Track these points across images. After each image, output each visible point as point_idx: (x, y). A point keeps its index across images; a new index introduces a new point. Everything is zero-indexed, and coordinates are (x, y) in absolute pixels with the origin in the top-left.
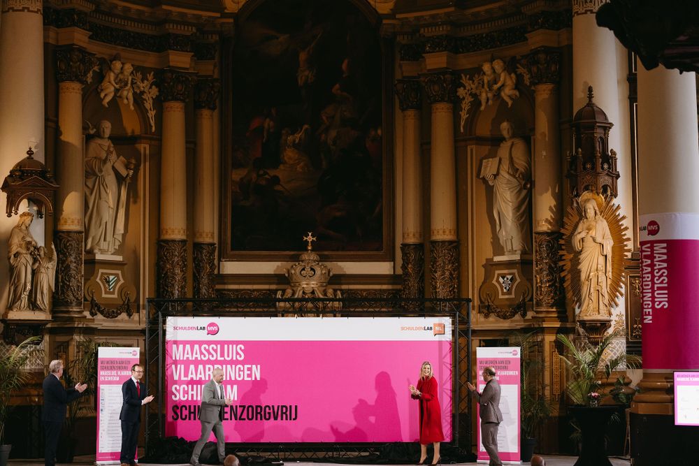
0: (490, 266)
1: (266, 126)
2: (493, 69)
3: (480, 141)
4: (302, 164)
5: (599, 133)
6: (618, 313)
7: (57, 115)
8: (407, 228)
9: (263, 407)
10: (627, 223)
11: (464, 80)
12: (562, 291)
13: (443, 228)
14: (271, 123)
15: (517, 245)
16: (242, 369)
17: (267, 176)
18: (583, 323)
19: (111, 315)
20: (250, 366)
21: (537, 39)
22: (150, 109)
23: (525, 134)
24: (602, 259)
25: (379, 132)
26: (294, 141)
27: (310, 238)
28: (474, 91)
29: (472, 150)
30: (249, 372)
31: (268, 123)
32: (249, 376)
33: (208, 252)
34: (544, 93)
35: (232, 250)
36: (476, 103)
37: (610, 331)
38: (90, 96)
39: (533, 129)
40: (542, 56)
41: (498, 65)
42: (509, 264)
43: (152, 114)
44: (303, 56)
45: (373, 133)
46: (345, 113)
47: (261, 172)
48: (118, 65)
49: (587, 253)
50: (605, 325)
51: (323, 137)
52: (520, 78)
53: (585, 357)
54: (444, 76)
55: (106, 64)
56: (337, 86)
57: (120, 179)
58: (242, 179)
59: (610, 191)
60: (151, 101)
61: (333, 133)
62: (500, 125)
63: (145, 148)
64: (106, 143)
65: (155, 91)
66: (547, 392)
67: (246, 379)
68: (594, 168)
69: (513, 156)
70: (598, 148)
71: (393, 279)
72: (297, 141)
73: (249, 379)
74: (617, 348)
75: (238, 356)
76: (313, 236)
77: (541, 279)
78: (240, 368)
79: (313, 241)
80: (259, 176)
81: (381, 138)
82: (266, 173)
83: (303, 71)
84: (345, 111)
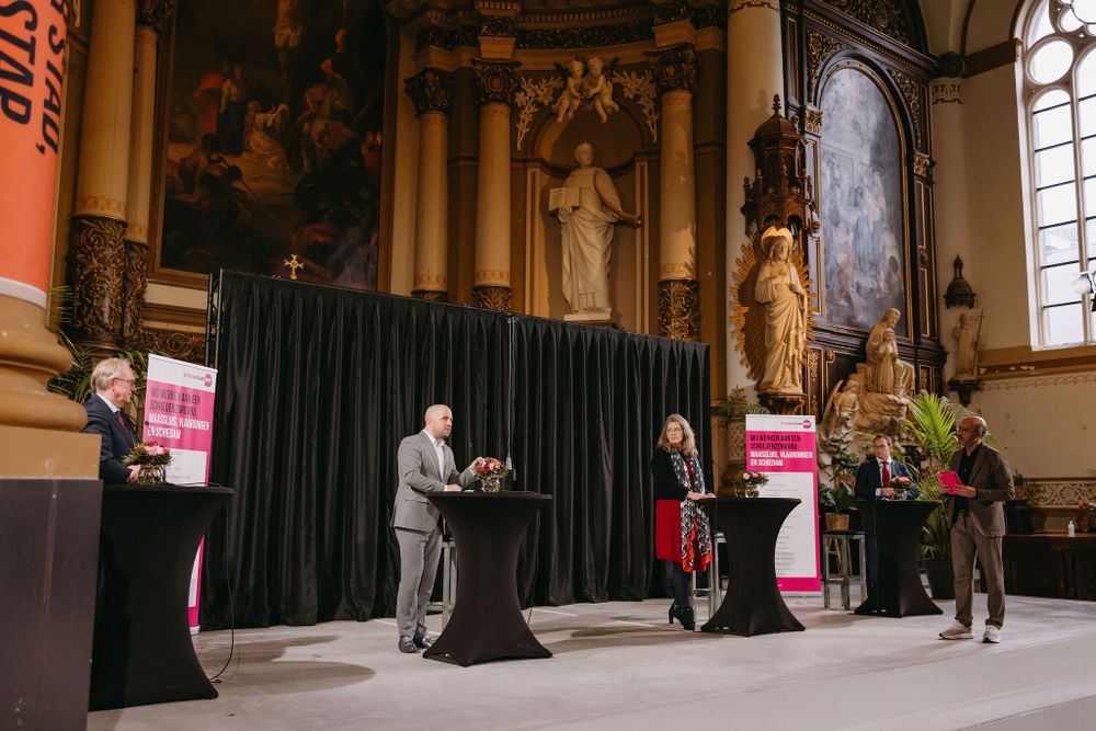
1: (225, 89)
4: (274, 158)
8: (427, 270)
11: (525, 83)
13: (500, 269)
14: (234, 89)
15: (604, 301)
17: (223, 164)
21: (671, 34)
24: (800, 315)
25: (379, 139)
26: (266, 123)
27: (294, 264)
28: (540, 100)
29: (534, 174)
31: (229, 88)
35: (162, 265)
36: (543, 115)
41: (596, 64)
45: (370, 138)
46: (338, 102)
47: (214, 157)
49: (781, 307)
51: (306, 126)
52: (619, 89)
54: (511, 68)
56: (328, 62)
58: (183, 160)
61: (319, 125)
62: (575, 148)
69: (600, 186)
72: (269, 123)
76: (299, 261)
79: (298, 270)
80: (211, 162)
81: (381, 146)
82: (221, 160)
83: (284, 28)
84: (337, 99)
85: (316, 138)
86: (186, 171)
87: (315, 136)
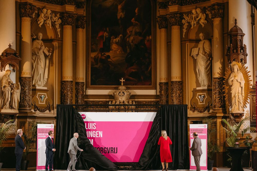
0: (195, 91)
1: (105, 35)
2: (196, 12)
3: (191, 41)
4: (119, 50)
5: (239, 38)
6: (247, 110)
7: (21, 31)
8: (161, 76)
9: (104, 148)
10: (251, 74)
11: (185, 16)
12: (224, 101)
13: (176, 76)
15: (206, 83)
16: (95, 133)
17: (105, 55)
18: (233, 114)
19: (42, 111)
20: (98, 132)
22: (58, 28)
23: (209, 38)
24: (240, 89)
25: (150, 37)
26: (116, 41)
27: (122, 80)
28: (188, 21)
29: (188, 45)
30: (98, 134)
31: (106, 34)
32: (98, 135)
33: (82, 86)
34: (217, 21)
35: (91, 85)
36: (189, 26)
37: (244, 117)
38: (34, 23)
39: (212, 36)
40: (216, 7)
41: (198, 10)
42: (203, 91)
43: (59, 30)
44: (119, 7)
45: (148, 38)
46: (137, 30)
48: (45, 10)
49: (234, 86)
50: (241, 115)
51: (128, 39)
52: (207, 15)
53: (233, 128)
55: (40, 10)
56: (134, 19)
57: (46, 56)
58: (95, 56)
59: (243, 61)
60: (58, 25)
61: (132, 38)
63: (56, 44)
64: (40, 42)
65: (60, 21)
66: (218, 142)
67: (97, 137)
68: (237, 52)
69: (204, 47)
70: (239, 44)
71: (156, 96)
72: (117, 41)
73: (98, 137)
74: (246, 124)
75: (93, 128)
77: (216, 96)
78: (94, 132)
79: (123, 82)
80: (102, 55)
81: (151, 40)
82: (105, 54)
83: (120, 13)
84: (137, 29)
85: (131, 42)
86: (96, 59)
87: (130, 41)
